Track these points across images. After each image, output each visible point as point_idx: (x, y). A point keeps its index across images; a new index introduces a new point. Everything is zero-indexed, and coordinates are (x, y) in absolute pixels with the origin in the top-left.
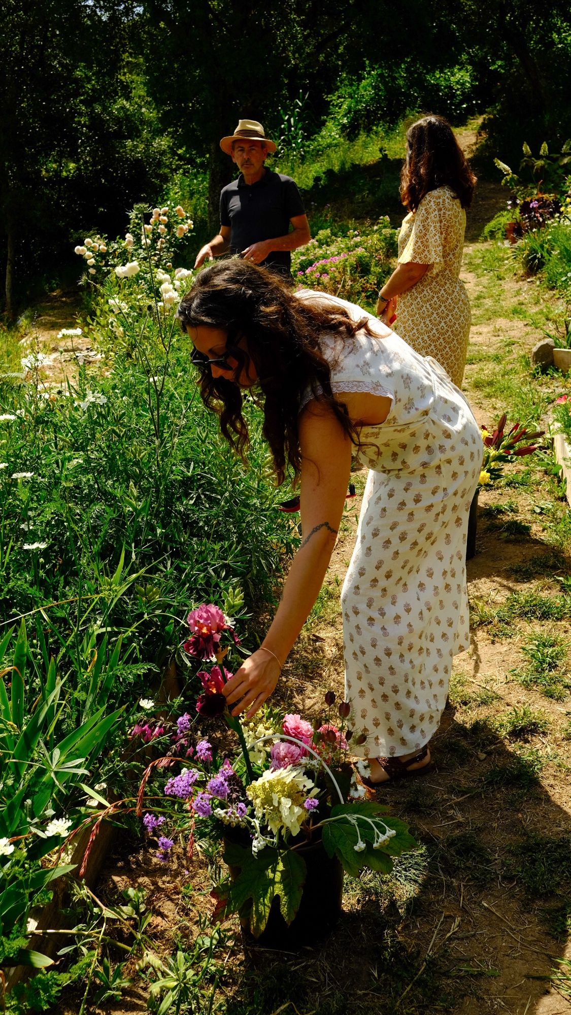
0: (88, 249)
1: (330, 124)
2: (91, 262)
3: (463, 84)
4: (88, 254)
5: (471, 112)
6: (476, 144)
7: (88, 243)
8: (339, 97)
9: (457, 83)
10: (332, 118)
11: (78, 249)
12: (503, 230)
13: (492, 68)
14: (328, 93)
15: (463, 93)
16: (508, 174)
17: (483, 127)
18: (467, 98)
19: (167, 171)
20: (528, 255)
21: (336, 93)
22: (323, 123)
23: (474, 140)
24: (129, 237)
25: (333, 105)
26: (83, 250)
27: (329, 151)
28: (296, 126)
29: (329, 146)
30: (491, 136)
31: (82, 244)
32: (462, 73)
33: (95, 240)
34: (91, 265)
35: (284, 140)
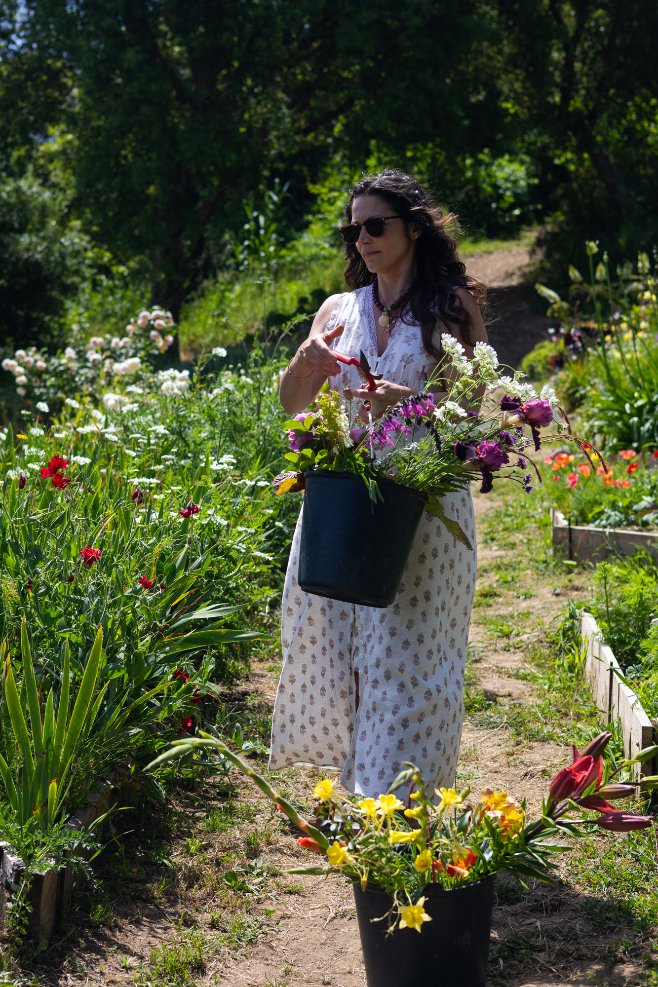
0: (20, 365)
1: (316, 228)
2: (22, 379)
3: (515, 182)
4: (20, 369)
5: (525, 220)
6: (528, 265)
7: (21, 357)
8: (331, 190)
9: (507, 180)
10: (320, 219)
11: (8, 363)
12: (544, 362)
13: (557, 162)
14: (314, 182)
15: (515, 195)
16: (556, 302)
17: (539, 243)
18: (519, 201)
19: (76, 279)
20: (569, 389)
21: (327, 184)
22: (306, 226)
23: (525, 259)
24: (70, 352)
25: (323, 200)
26: (12, 366)
27: (314, 266)
28: (266, 229)
29: (314, 258)
30: (548, 255)
31: (13, 357)
32: (515, 166)
33: (31, 353)
34: (21, 383)
35: (248, 247)
